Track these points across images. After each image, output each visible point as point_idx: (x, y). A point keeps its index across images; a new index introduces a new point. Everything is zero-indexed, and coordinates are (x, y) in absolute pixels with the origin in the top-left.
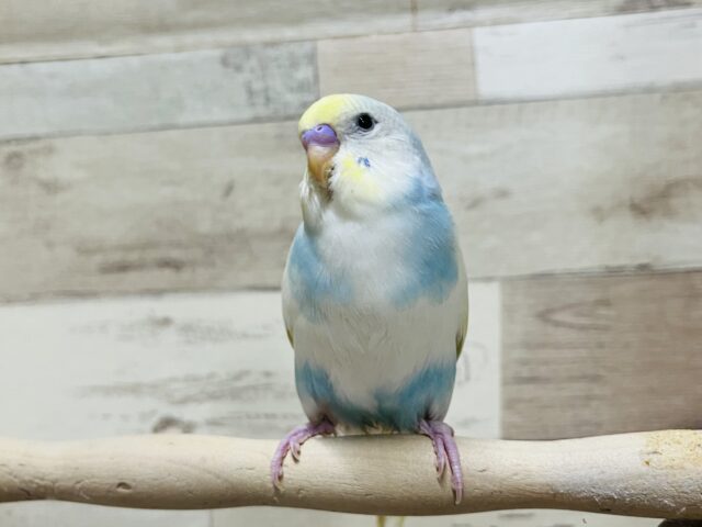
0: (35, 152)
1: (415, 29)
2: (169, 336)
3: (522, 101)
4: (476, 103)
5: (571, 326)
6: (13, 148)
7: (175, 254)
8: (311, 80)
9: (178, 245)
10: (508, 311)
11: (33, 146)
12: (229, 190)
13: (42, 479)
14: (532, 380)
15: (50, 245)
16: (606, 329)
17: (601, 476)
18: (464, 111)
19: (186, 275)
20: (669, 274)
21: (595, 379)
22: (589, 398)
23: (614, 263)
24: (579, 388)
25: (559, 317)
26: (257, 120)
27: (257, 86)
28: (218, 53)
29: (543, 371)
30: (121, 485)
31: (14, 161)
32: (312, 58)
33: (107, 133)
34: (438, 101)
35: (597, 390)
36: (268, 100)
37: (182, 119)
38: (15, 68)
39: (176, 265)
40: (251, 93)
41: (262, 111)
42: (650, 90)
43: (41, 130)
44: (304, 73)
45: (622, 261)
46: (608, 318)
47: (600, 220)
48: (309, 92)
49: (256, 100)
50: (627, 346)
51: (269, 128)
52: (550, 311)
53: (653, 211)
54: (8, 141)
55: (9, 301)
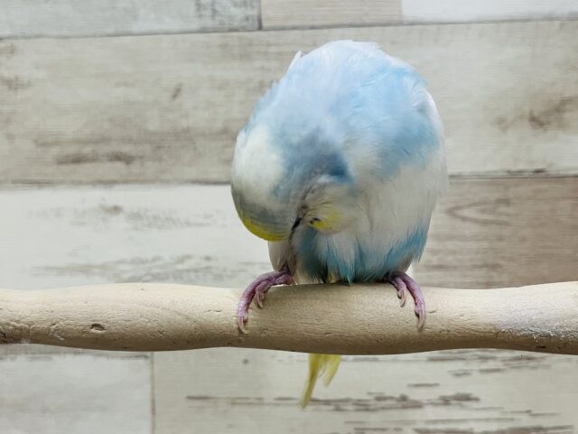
2: (119, 222)
3: (441, 23)
4: (401, 23)
5: (475, 221)
7: (126, 149)
9: (129, 141)
12: (177, 92)
13: (18, 322)
14: (440, 267)
16: (506, 224)
17: (540, 316)
18: (389, 29)
19: (135, 168)
20: (560, 178)
21: (495, 267)
23: (515, 168)
26: (203, 31)
29: (450, 259)
30: (94, 326)
33: (67, 37)
34: (367, 20)
37: (135, 28)
39: (127, 159)
40: (199, 5)
41: (209, 23)
42: (550, 18)
45: (521, 167)
46: (508, 215)
47: (504, 129)
48: (253, 7)
49: (204, 13)
50: (523, 239)
51: (215, 38)
52: (458, 208)
53: (549, 123)
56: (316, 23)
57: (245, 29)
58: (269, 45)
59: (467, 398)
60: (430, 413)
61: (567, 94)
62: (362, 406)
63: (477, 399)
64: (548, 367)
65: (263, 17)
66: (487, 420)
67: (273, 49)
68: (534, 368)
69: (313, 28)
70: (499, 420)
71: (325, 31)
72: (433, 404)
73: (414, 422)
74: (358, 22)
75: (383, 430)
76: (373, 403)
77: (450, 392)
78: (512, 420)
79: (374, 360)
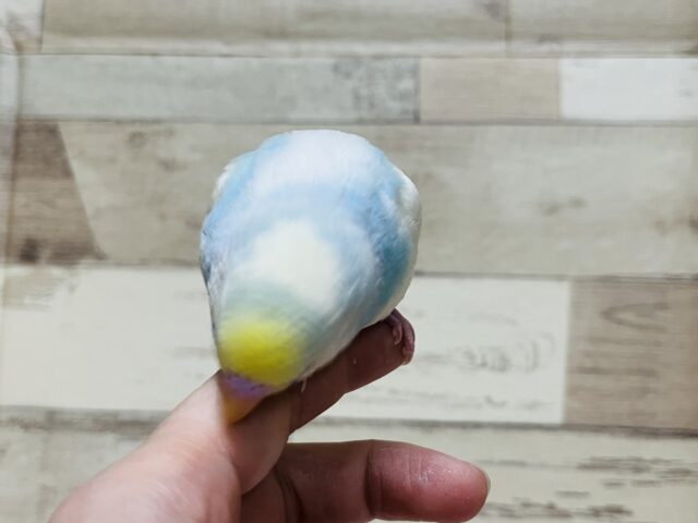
0: (158, 134)
1: (509, 54)
3: (600, 125)
4: (558, 122)
5: (631, 325)
8: (413, 91)
10: (577, 307)
11: (156, 127)
14: (595, 371)
15: (162, 217)
18: (548, 129)
21: (650, 373)
22: (645, 391)
23: (673, 272)
25: (622, 316)
26: (360, 122)
27: (364, 92)
28: (330, 61)
29: (604, 363)
31: (136, 139)
32: (415, 72)
33: (225, 123)
35: (652, 384)
36: (372, 106)
38: (147, 60)
40: (357, 97)
43: (164, 113)
44: (407, 84)
45: (681, 270)
46: (665, 320)
47: (663, 233)
48: (409, 100)
49: (361, 105)
50: (681, 346)
51: (371, 130)
52: (614, 310)
54: (133, 122)
55: (121, 264)
57: (402, 122)
58: (424, 138)
59: (619, 511)
62: (507, 512)
63: (628, 513)
65: (421, 111)
68: (691, 483)
69: (470, 124)
72: (581, 514)
76: (518, 509)
77: (600, 503)
79: (522, 464)
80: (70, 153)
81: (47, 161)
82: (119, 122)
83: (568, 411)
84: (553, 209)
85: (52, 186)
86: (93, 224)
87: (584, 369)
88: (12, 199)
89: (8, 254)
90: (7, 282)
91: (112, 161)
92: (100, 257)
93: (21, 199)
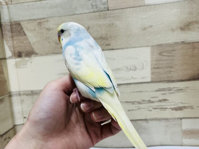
0: (44, 22)
3: (155, 5)
4: (144, 6)
5: (166, 56)
6: (39, 21)
8: (106, 2)
10: (152, 53)
11: (44, 20)
14: (158, 68)
15: (49, 42)
16: (174, 56)
18: (142, 8)
20: (189, 43)
21: (172, 67)
22: (170, 72)
23: (176, 41)
24: (168, 69)
25: (164, 54)
26: (94, 12)
27: (94, 4)
29: (160, 66)
31: (40, 24)
33: (60, 16)
34: (136, 5)
35: (172, 70)
36: (96, 7)
37: (77, 13)
38: (38, 2)
40: (92, 5)
41: (95, 10)
43: (45, 16)
45: (178, 41)
46: (175, 54)
47: (173, 32)
48: (106, 5)
49: (94, 7)
50: (179, 60)
51: (97, 14)
52: (162, 53)
53: (185, 29)
54: (38, 19)
55: (41, 55)
56: (123, 8)
57: (104, 11)
58: (111, 14)
59: (165, 100)
60: (157, 104)
61: (190, 21)
62: (139, 103)
63: (168, 100)
64: (186, 91)
65: (109, 7)
66: (171, 105)
67: (112, 15)
68: (183, 92)
69: (122, 9)
70: (174, 105)
71: (125, 9)
72: (157, 102)
73: (152, 106)
74: (133, 6)
75: (145, 108)
76: (142, 102)
77: (161, 99)
78: (177, 105)
79: (142, 92)
80: (24, 29)
81: (19, 32)
82: (34, 20)
83: (152, 78)
84: (145, 29)
85: (22, 38)
86: (33, 46)
87: (155, 68)
88: (13, 42)
89: (15, 56)
90: (16, 62)
91: (35, 30)
92: (36, 54)
93: (15, 42)
